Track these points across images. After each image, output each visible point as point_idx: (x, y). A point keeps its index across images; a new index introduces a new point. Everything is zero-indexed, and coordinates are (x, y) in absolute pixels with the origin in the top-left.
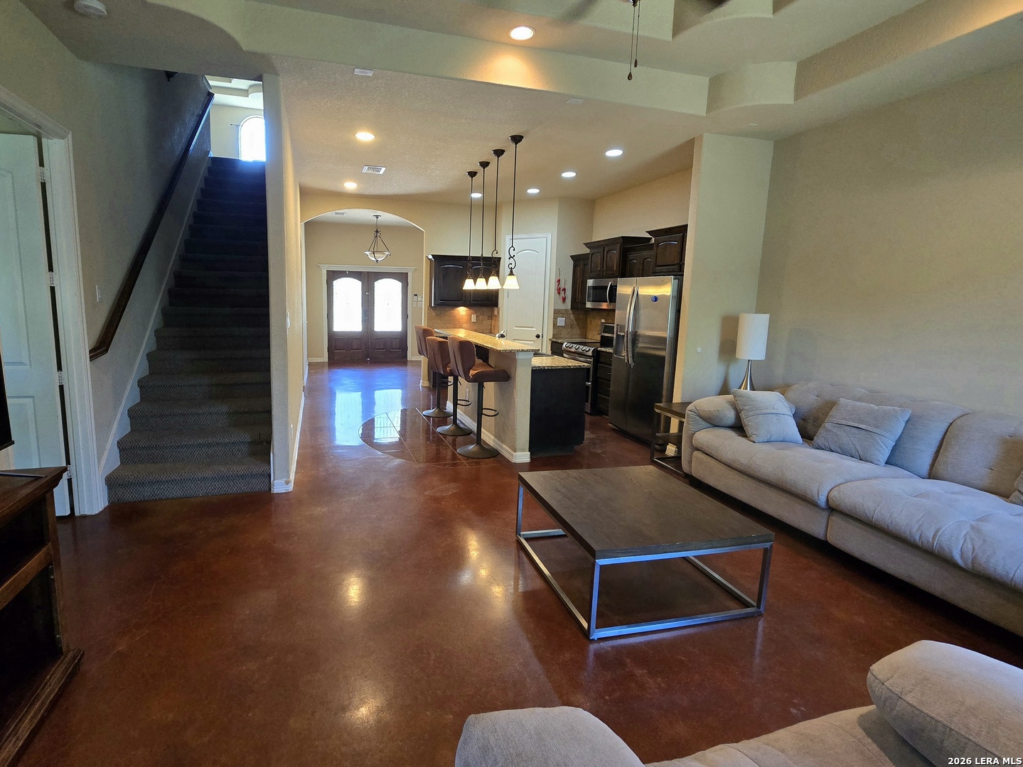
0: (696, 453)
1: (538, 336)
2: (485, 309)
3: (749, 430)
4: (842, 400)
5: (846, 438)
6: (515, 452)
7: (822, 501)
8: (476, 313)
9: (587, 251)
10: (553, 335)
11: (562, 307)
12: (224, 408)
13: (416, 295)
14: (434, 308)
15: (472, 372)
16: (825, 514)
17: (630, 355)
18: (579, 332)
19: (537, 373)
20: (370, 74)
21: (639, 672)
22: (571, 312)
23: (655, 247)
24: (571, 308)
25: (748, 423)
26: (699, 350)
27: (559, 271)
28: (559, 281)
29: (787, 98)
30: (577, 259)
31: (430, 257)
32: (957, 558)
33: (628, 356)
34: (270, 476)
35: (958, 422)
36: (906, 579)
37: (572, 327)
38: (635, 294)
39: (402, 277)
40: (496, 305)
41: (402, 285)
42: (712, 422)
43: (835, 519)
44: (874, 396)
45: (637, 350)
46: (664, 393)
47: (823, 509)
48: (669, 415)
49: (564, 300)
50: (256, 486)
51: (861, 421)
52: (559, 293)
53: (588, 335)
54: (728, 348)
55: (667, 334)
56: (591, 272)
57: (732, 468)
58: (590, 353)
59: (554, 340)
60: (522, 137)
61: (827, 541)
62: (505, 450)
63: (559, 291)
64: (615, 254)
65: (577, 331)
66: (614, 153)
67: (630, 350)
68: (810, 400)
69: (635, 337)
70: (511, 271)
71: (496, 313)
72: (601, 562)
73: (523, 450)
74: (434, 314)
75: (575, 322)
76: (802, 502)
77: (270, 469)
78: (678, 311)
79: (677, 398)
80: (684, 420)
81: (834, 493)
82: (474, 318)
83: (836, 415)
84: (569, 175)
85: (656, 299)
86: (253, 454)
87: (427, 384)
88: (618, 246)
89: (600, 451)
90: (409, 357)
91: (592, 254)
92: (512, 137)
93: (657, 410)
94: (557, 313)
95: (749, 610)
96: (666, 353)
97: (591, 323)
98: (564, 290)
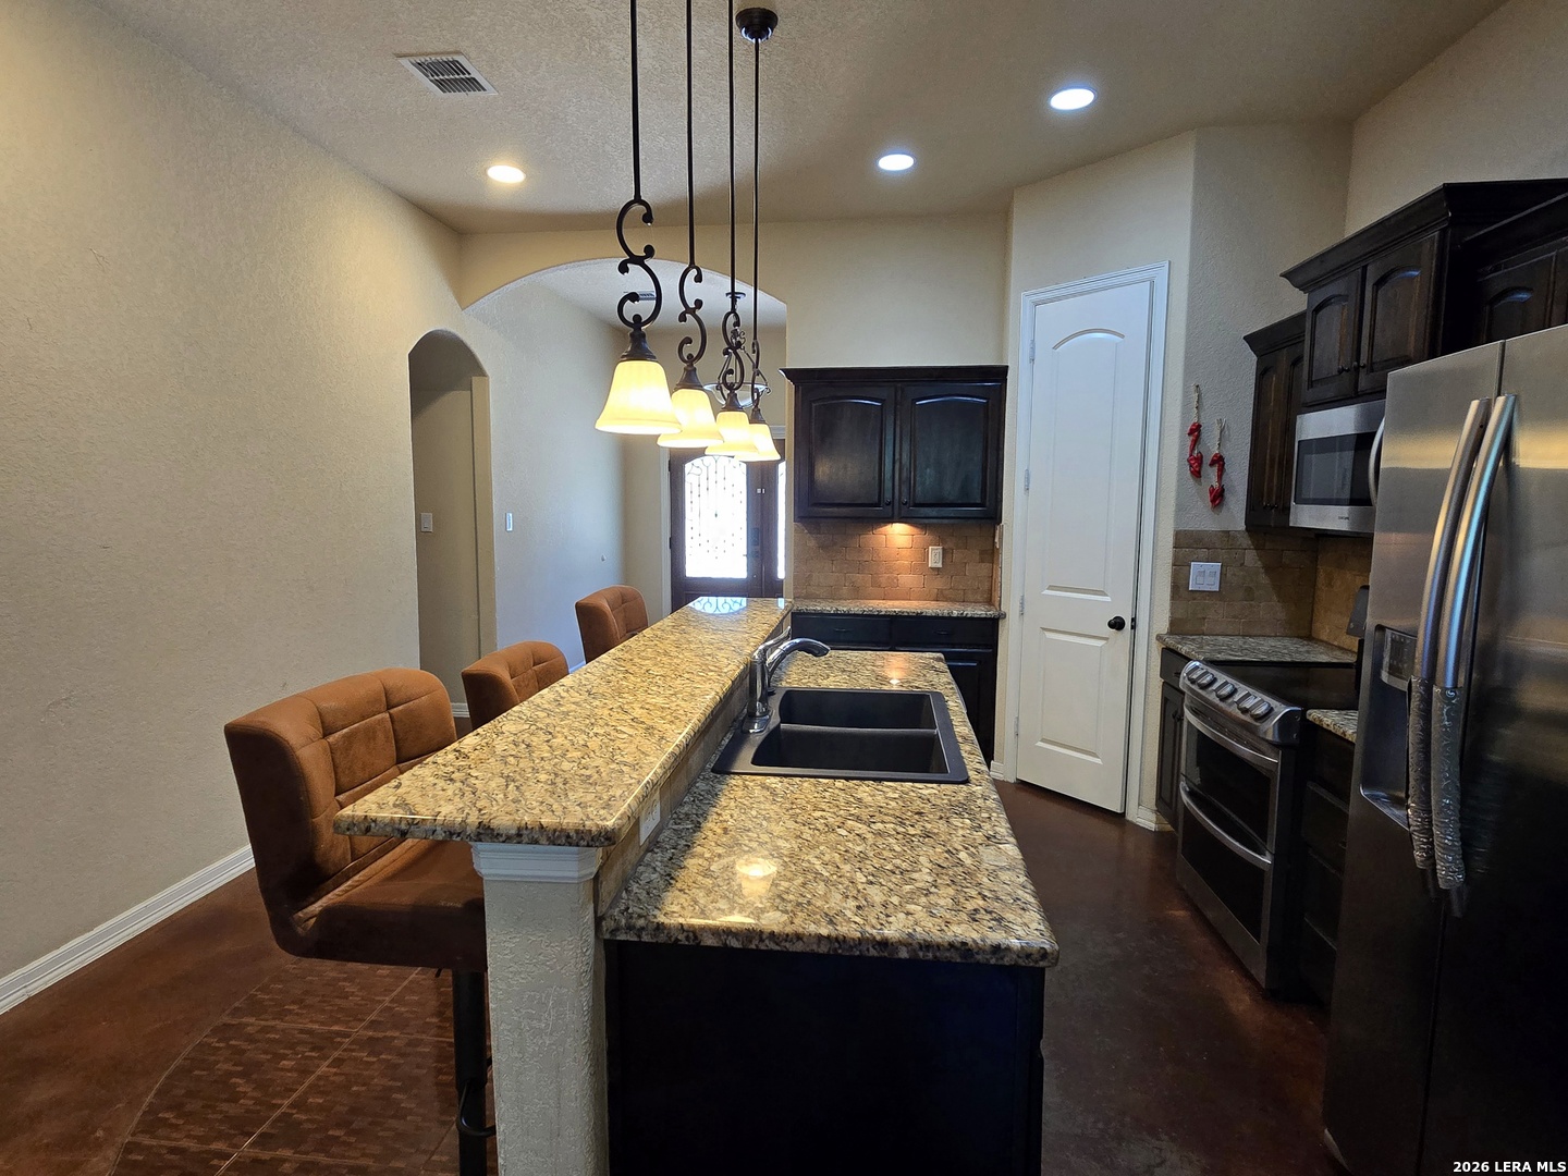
1: (1117, 624)
2: (968, 531)
8: (941, 541)
9: (1297, 301)
10: (1172, 623)
11: (1205, 521)
18: (1282, 615)
22: (1246, 541)
24: (1249, 529)
27: (1197, 396)
28: (1196, 431)
31: (785, 378)
37: (1249, 594)
40: (995, 518)
49: (1218, 497)
52: (1197, 474)
53: (1317, 625)
56: (1311, 384)
58: (1269, 729)
59: (1171, 642)
63: (1196, 466)
65: (1271, 608)
74: (813, 542)
75: (1264, 579)
82: (935, 557)
88: (1427, 244)
91: (1317, 310)
94: (1188, 545)
97: (1330, 585)
98: (1219, 461)
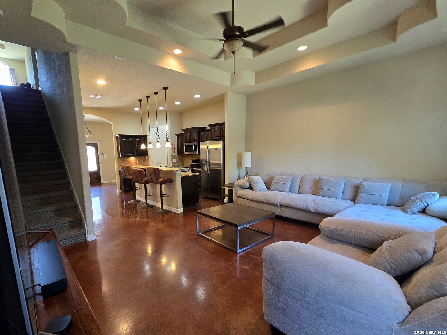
0: (239, 198)
2: (142, 157)
3: (254, 188)
4: (275, 176)
5: (278, 186)
6: (178, 209)
7: (279, 205)
8: (138, 159)
9: (183, 132)
11: (174, 154)
12: (52, 208)
13: (102, 153)
14: (120, 158)
15: (159, 180)
16: (279, 208)
17: (208, 169)
19: (183, 178)
20: (120, 59)
21: (255, 257)
22: (177, 156)
23: (211, 131)
24: (178, 155)
25: (254, 186)
26: (232, 165)
27: (172, 140)
28: (172, 144)
29: (253, 83)
30: (178, 136)
31: (118, 135)
32: (312, 210)
33: (207, 170)
34: (85, 234)
35: (303, 178)
36: (301, 220)
37: (178, 162)
38: (208, 148)
39: (95, 145)
40: (147, 155)
41: (95, 149)
42: (242, 187)
43: (282, 208)
44: (282, 174)
45: (210, 168)
46: (222, 181)
47: (279, 206)
48: (224, 187)
49: (175, 151)
50: (80, 240)
51: (281, 181)
52: (173, 149)
53: (185, 164)
54: (239, 164)
55: (222, 162)
56: (185, 140)
57: (251, 200)
60: (168, 88)
61: (280, 216)
62: (173, 209)
64: (195, 133)
65: (180, 163)
66: (197, 96)
67: (208, 168)
68: (266, 177)
69: (209, 163)
70: (168, 140)
71: (147, 158)
72: (239, 228)
73: (181, 208)
74: (120, 160)
75: (179, 160)
76: (273, 206)
77: (85, 231)
78: (224, 153)
79: (226, 183)
80: (234, 189)
81: (281, 201)
82: (138, 162)
83: (275, 180)
84: (178, 103)
85: (216, 149)
86: (73, 226)
87: (120, 191)
88: (196, 130)
89: (204, 205)
90: (102, 182)
91: (185, 133)
92: (163, 88)
93: (222, 187)
94: (173, 157)
95: (271, 236)
96: (221, 168)
97: (185, 160)
98: (174, 148)
